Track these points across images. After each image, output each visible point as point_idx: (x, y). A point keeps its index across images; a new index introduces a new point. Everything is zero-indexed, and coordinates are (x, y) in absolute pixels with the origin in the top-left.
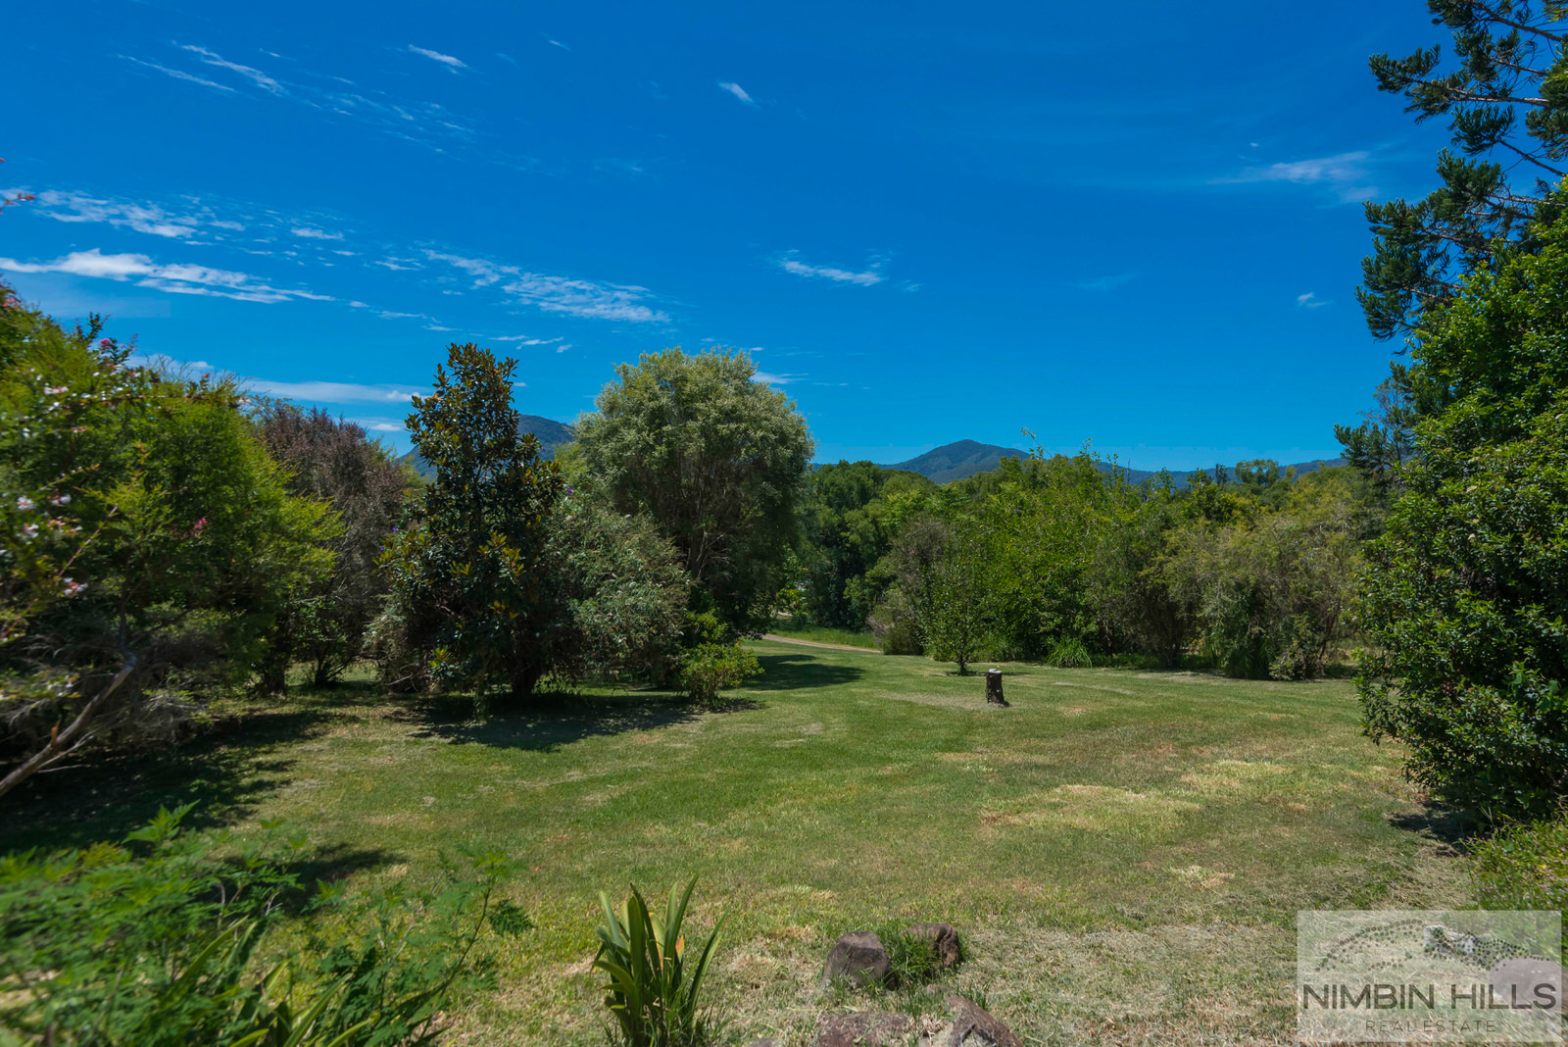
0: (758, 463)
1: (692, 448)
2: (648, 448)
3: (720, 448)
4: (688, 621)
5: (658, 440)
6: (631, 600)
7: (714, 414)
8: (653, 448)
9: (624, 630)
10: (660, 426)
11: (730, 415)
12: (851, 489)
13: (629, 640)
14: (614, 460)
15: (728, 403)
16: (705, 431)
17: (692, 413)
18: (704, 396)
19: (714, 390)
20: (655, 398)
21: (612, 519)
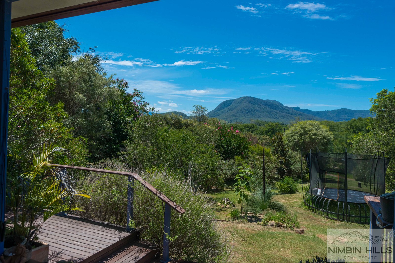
0: (320, 142)
1: (307, 140)
2: (299, 140)
3: (313, 141)
4: (306, 169)
5: (301, 139)
6: (298, 166)
7: (311, 134)
8: (300, 140)
9: (297, 170)
10: (301, 136)
11: (315, 134)
13: (298, 172)
14: (293, 141)
15: (314, 132)
16: (310, 137)
17: (307, 134)
18: (310, 131)
19: (311, 130)
20: (300, 131)
21: (294, 153)
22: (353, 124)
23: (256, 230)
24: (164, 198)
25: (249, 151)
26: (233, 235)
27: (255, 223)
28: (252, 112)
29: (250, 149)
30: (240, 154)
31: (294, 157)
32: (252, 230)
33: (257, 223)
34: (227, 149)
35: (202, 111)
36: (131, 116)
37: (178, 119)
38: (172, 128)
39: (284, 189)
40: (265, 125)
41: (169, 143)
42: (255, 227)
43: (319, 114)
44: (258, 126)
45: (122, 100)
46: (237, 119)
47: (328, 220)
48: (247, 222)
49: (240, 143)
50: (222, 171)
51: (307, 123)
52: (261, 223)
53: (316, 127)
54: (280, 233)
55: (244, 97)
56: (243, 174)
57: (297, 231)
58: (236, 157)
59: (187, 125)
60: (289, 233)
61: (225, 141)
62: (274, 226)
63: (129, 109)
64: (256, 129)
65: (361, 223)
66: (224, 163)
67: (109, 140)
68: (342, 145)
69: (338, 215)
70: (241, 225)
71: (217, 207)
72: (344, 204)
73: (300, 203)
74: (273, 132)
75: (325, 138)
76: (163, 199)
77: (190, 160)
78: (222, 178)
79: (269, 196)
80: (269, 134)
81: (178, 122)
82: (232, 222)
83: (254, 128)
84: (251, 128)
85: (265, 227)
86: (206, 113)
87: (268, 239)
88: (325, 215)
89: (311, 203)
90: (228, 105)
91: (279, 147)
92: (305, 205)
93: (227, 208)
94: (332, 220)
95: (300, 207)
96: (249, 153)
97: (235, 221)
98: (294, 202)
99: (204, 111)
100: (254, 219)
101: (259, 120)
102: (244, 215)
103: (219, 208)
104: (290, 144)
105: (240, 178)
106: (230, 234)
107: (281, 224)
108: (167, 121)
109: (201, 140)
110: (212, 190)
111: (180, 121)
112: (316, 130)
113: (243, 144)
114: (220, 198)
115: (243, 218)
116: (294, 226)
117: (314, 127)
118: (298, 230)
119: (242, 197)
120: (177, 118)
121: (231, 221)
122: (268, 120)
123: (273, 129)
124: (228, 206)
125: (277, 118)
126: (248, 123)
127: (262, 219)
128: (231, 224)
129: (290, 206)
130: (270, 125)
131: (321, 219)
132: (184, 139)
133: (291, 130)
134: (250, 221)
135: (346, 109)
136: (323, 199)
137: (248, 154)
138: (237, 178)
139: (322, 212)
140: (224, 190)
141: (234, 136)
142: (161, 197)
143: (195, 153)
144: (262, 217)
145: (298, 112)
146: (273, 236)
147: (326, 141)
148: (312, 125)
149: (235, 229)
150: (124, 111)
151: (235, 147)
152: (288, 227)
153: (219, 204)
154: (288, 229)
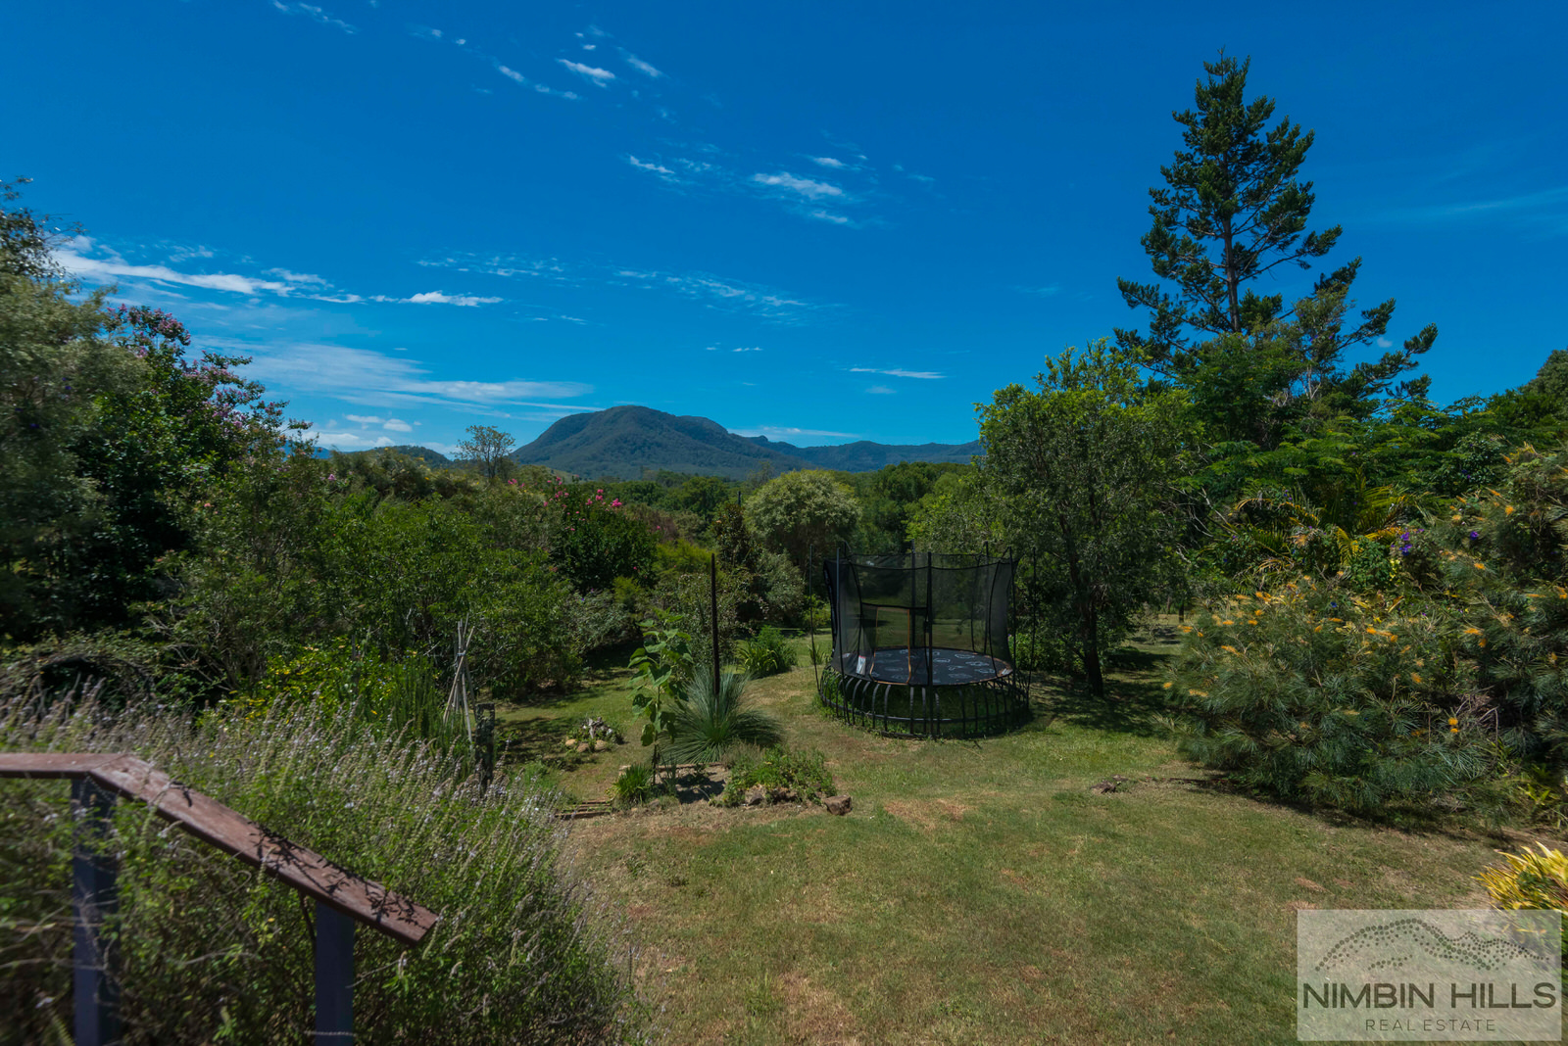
0: (833, 525)
1: (803, 521)
2: (786, 523)
3: (816, 522)
4: (804, 599)
5: (790, 519)
6: (785, 592)
7: (814, 506)
8: (788, 522)
9: (784, 603)
10: (790, 512)
11: (821, 506)
12: (909, 485)
13: (785, 607)
14: (769, 525)
15: (821, 499)
16: (809, 514)
17: (804, 505)
18: (809, 497)
19: (813, 494)
20: (788, 499)
21: (774, 558)
22: (890, 479)
23: (710, 827)
24: (311, 873)
25: (655, 560)
26: (634, 870)
27: (702, 802)
28: (646, 449)
29: (659, 555)
30: (628, 571)
31: (774, 568)
32: (697, 833)
33: (707, 799)
34: (587, 558)
35: (498, 446)
36: (209, 457)
37: (413, 470)
38: (389, 497)
39: (761, 662)
40: (684, 484)
41: (374, 555)
42: (705, 815)
43: (814, 456)
44: (664, 486)
45: (163, 395)
46: (605, 468)
47: (889, 741)
48: (675, 804)
49: (625, 536)
50: (574, 628)
51: (804, 477)
52: (721, 798)
53: (823, 488)
54: (785, 826)
55: (623, 407)
56: (657, 646)
57: (833, 805)
58: (619, 580)
59: (446, 490)
60: (811, 821)
61: (580, 533)
62: (764, 803)
63: (198, 430)
64: (659, 496)
65: (966, 738)
66: (581, 602)
67: (102, 552)
68: (868, 527)
69: (910, 725)
70: (658, 821)
71: (565, 755)
72: (924, 690)
73: (808, 700)
74: (705, 501)
75: (844, 513)
76: (305, 881)
77: (460, 609)
78: (574, 652)
79: (731, 699)
80: (695, 506)
81: (411, 480)
82: (626, 815)
83: (655, 494)
84: (646, 493)
85: (734, 810)
86: (511, 449)
87: (756, 858)
88: (880, 726)
89: (841, 698)
90: (578, 430)
91: (735, 544)
92: (825, 704)
93: (599, 751)
94: (899, 741)
95: (811, 713)
96: (657, 566)
97: (634, 809)
98: (793, 700)
99: (502, 444)
100: (696, 788)
101: (667, 470)
102: (662, 779)
103: (571, 755)
104: (763, 534)
105: (647, 660)
106: (625, 868)
107: (784, 790)
108: (366, 475)
109: (500, 537)
110: (540, 691)
111: (419, 474)
112: (825, 494)
113: (635, 539)
114: (571, 719)
115: (661, 790)
116: (820, 790)
117: (818, 488)
118: (832, 801)
119: (658, 723)
120: (406, 466)
121: (622, 812)
122: (690, 469)
123: (704, 493)
124: (599, 744)
125: (710, 464)
126: (638, 480)
127: (723, 782)
128: (622, 824)
129: (785, 712)
130: (695, 484)
131: (874, 744)
132: (434, 535)
133: (763, 496)
134: (687, 798)
135: (869, 443)
136: (873, 685)
137: (653, 570)
138: (637, 659)
139: (870, 722)
140: (580, 687)
141: (606, 518)
142: (290, 870)
143: (480, 581)
144: (719, 773)
145: (763, 449)
146: (769, 844)
147: (847, 521)
148: (813, 482)
149: (640, 839)
150: (171, 438)
151: (611, 553)
152: (805, 798)
153: (570, 742)
154: (805, 804)
